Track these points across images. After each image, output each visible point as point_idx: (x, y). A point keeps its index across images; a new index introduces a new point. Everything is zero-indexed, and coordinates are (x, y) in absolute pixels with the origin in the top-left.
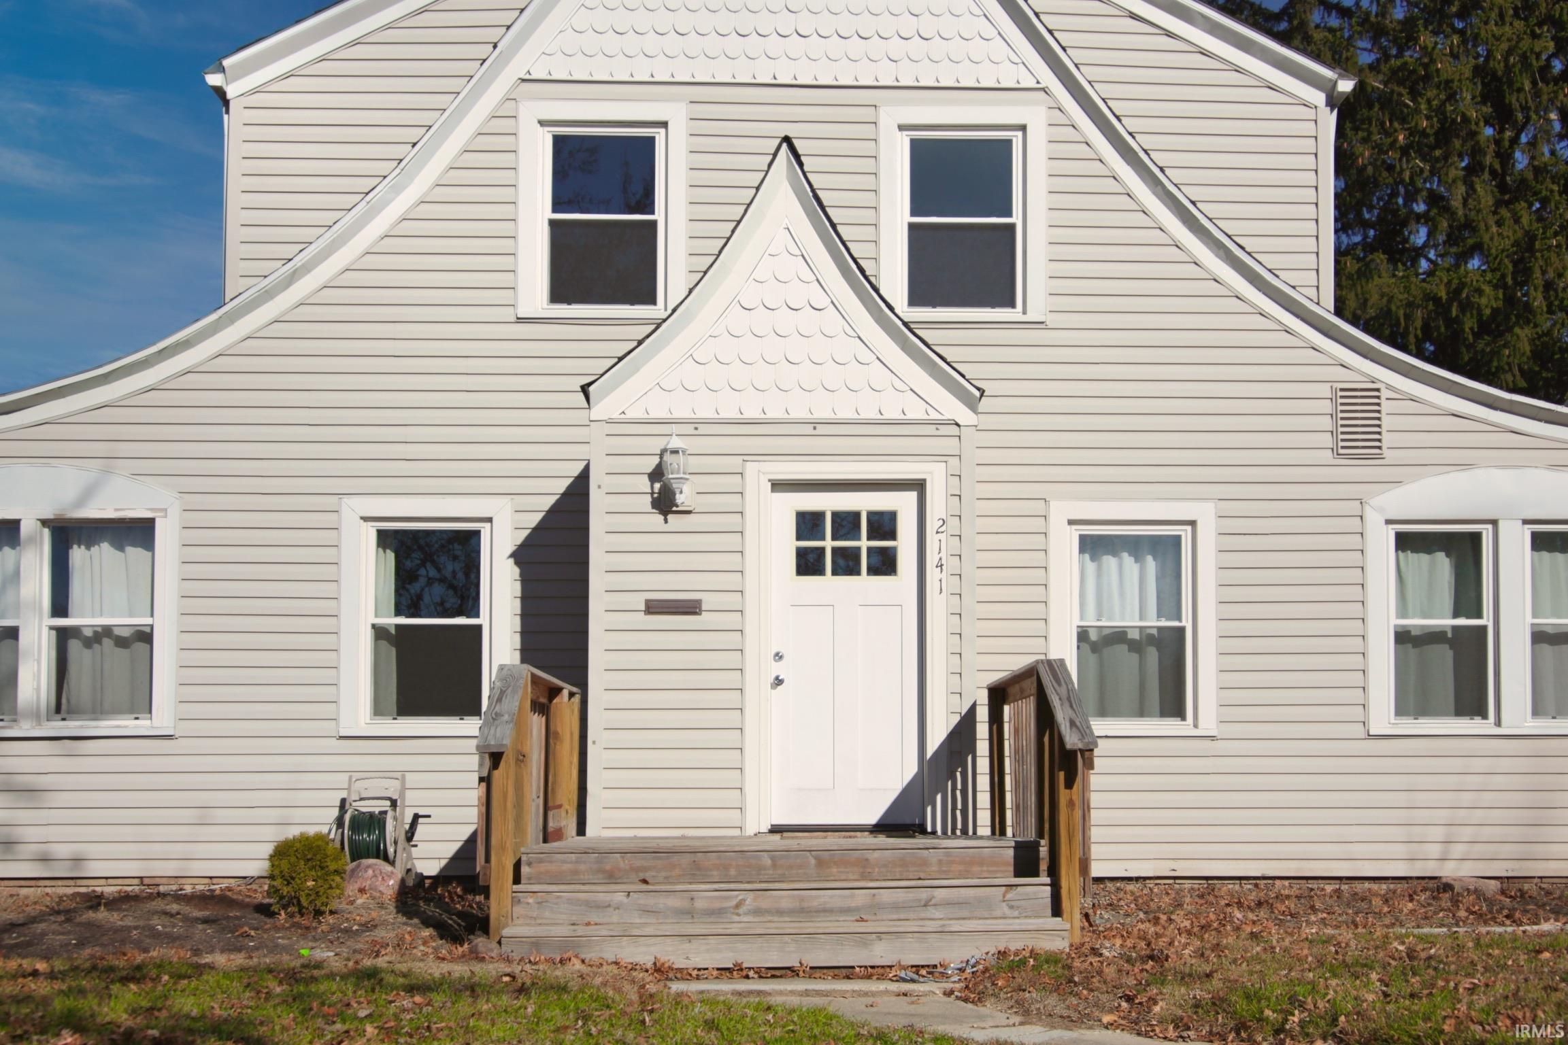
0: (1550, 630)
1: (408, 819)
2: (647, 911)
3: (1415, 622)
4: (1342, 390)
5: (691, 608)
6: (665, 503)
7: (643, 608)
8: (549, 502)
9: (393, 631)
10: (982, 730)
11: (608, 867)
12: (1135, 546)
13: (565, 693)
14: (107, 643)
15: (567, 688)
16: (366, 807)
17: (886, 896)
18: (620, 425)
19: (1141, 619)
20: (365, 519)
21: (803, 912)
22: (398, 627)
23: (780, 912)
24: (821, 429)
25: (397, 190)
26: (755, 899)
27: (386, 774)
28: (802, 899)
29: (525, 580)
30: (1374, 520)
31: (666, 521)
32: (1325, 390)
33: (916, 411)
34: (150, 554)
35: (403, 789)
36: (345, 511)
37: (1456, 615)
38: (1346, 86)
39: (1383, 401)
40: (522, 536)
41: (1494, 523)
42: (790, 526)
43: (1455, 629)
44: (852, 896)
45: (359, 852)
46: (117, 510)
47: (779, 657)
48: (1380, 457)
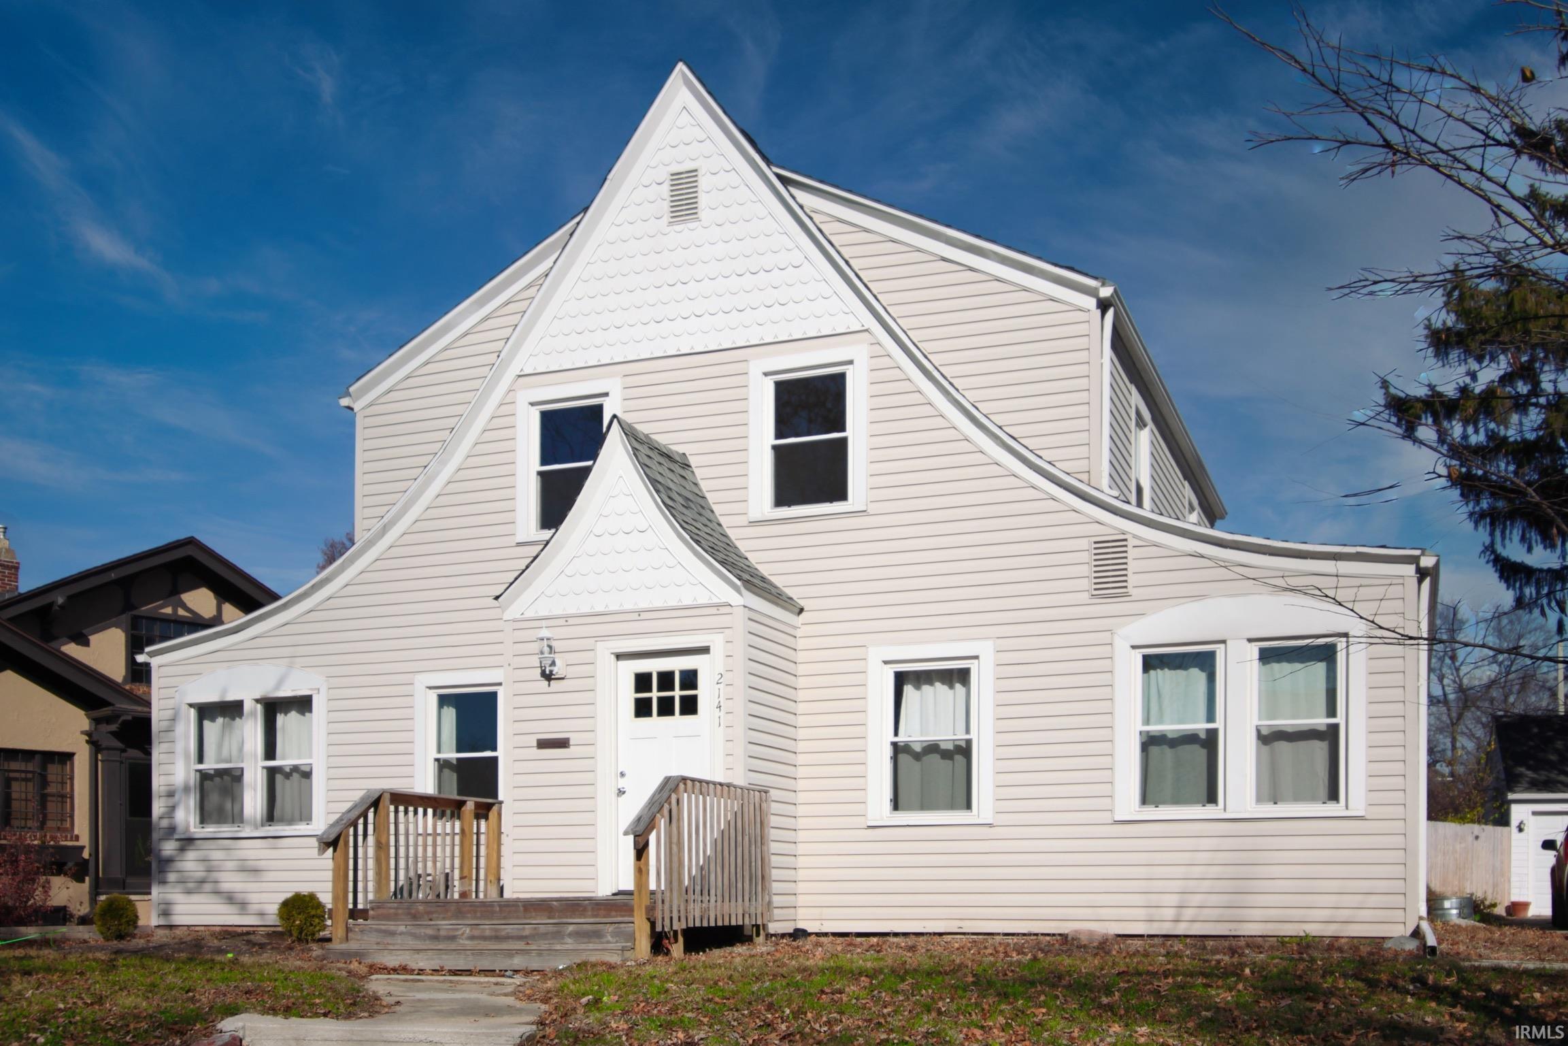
0: (1290, 730)
2: (416, 936)
3: (1158, 728)
4: (1095, 543)
5: (562, 744)
7: (535, 744)
9: (455, 762)
11: (413, 911)
12: (946, 676)
14: (296, 776)
17: (542, 929)
18: (521, 622)
22: (459, 760)
24: (644, 616)
26: (471, 930)
28: (496, 930)
30: (1121, 646)
31: (549, 685)
32: (1084, 544)
33: (705, 598)
36: (417, 683)
38: (1106, 289)
39: (1129, 549)
41: (1224, 642)
42: (630, 684)
44: (524, 929)
46: (293, 691)
47: (622, 775)
48: (1127, 595)
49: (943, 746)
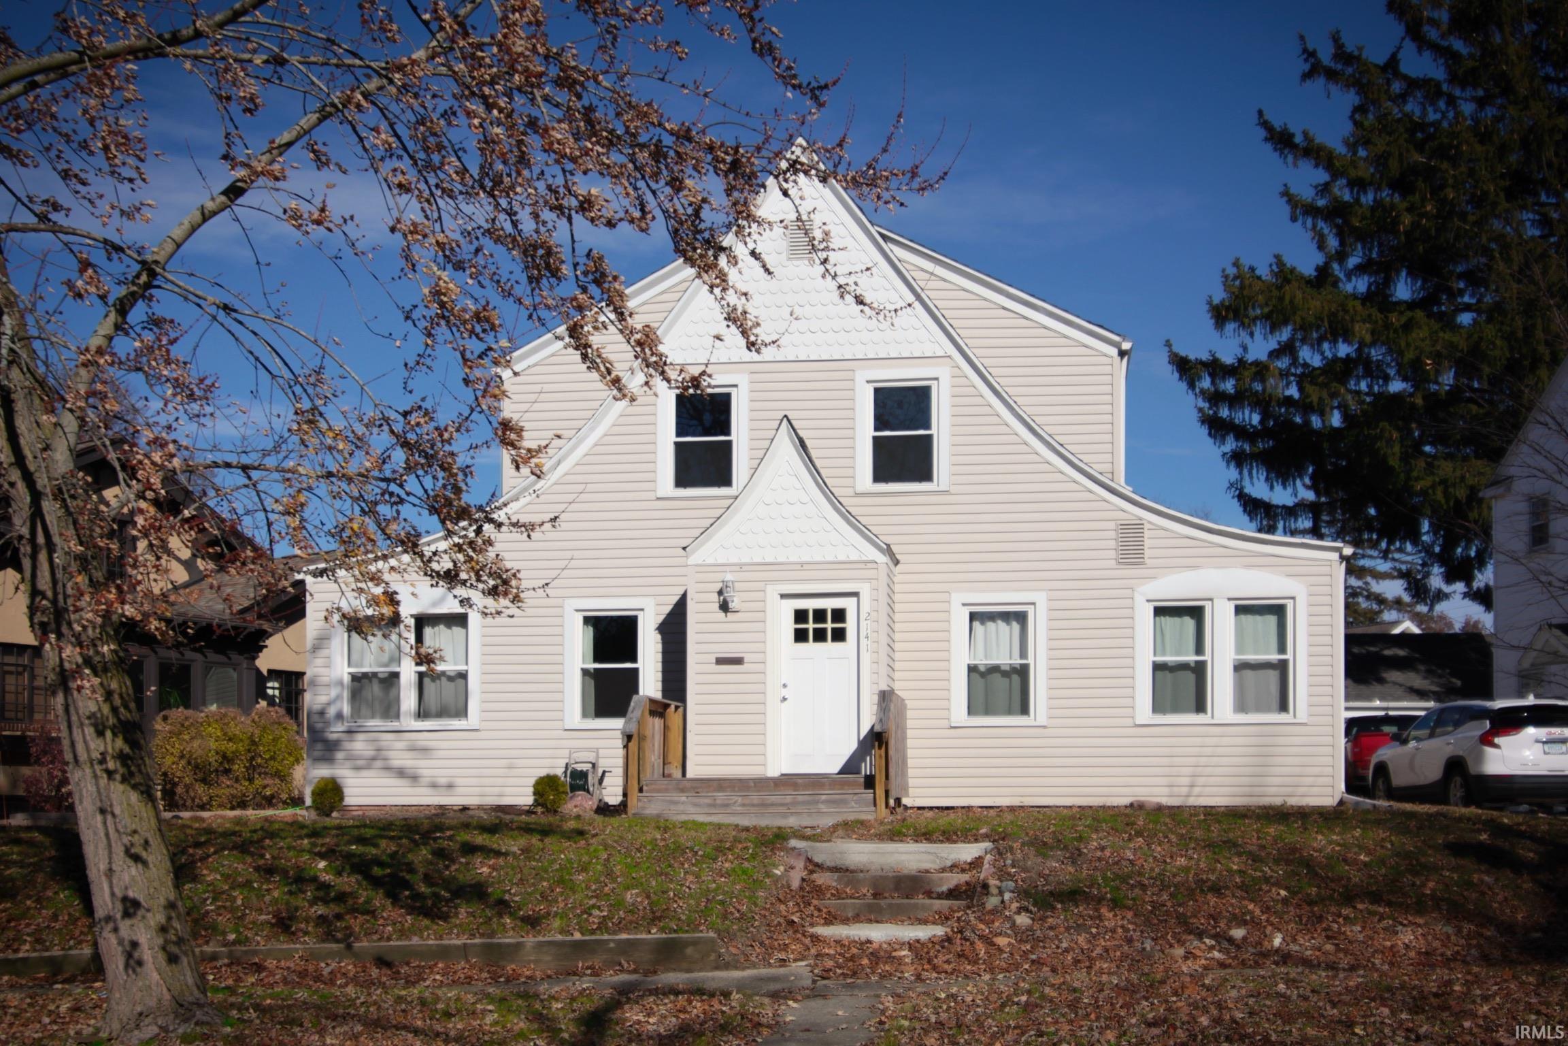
0: (1253, 662)
1: (600, 774)
2: (695, 805)
3: (1166, 659)
4: (1120, 525)
5: (738, 661)
6: (724, 607)
7: (714, 661)
8: (675, 600)
9: (592, 672)
11: (681, 787)
12: (1006, 617)
13: (673, 707)
14: (444, 679)
15: (673, 704)
16: (579, 767)
17: (800, 798)
18: (703, 567)
19: (1010, 659)
20: (577, 610)
21: (763, 805)
22: (595, 669)
23: (753, 805)
24: (805, 567)
25: (592, 429)
26: (743, 800)
27: (589, 750)
28: (763, 800)
29: (665, 643)
30: (1140, 600)
31: (726, 616)
32: (1112, 525)
33: (854, 557)
34: (463, 631)
35: (598, 757)
36: (566, 606)
38: (1127, 345)
39: (1145, 531)
40: (661, 618)
41: (1211, 600)
42: (791, 617)
44: (785, 798)
45: (574, 788)
46: (449, 609)
47: (785, 686)
48: (1143, 563)
49: (1003, 668)
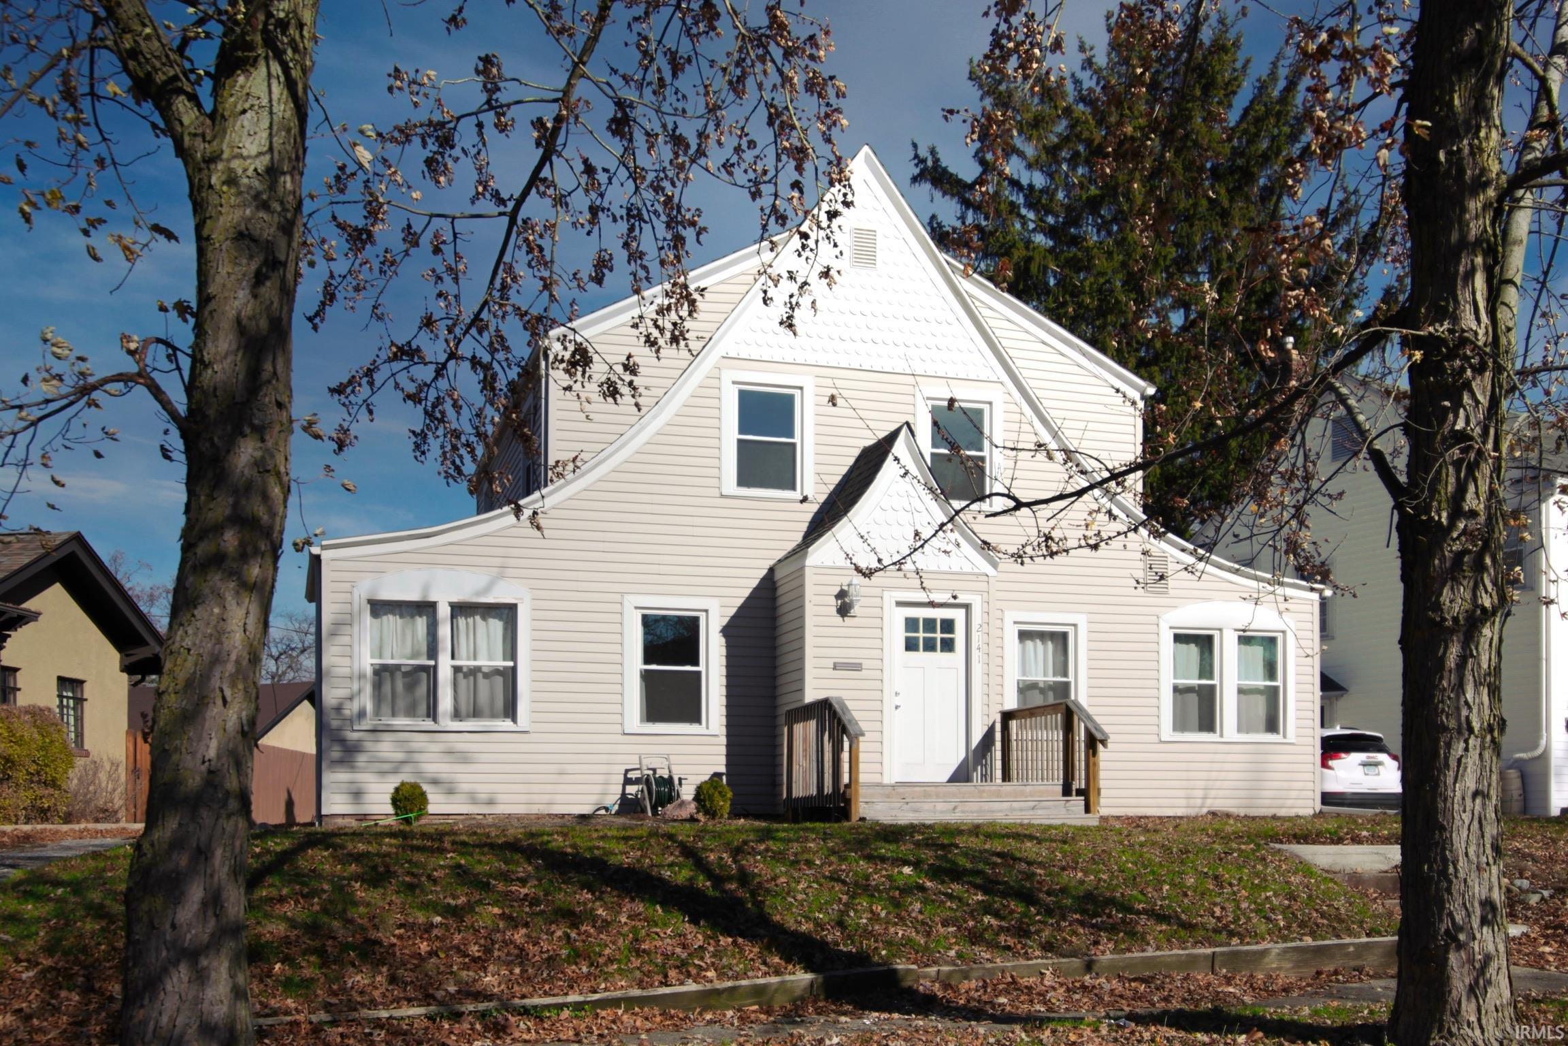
0: (1245, 687)
3: (1183, 682)
4: (1149, 556)
5: (857, 667)
6: (844, 610)
7: (832, 666)
8: (740, 602)
9: (650, 673)
10: (998, 736)
12: (1044, 637)
16: (663, 774)
18: (822, 570)
19: (1045, 675)
20: (637, 608)
27: (659, 755)
29: (729, 646)
30: (1164, 627)
31: (844, 621)
32: (1141, 556)
33: (967, 568)
35: (669, 764)
36: (626, 603)
37: (1200, 677)
38: (1151, 391)
39: (1168, 563)
40: (725, 621)
41: (1220, 630)
42: (901, 625)
43: (1200, 686)
46: (495, 598)
